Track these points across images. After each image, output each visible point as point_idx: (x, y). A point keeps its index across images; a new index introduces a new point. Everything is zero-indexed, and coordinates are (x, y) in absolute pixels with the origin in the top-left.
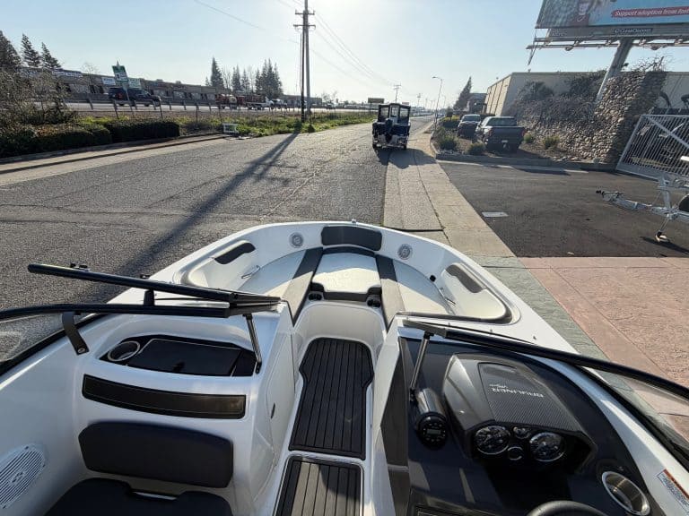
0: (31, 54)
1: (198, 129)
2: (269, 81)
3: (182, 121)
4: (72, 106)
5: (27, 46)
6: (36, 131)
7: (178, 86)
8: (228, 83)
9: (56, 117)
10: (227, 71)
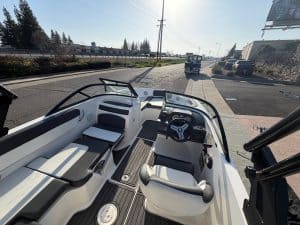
0: (65, 39)
1: (118, 65)
2: (146, 46)
3: (112, 62)
4: (77, 56)
5: (64, 35)
6: (68, 64)
7: (111, 49)
8: (130, 48)
9: (74, 60)
10: (130, 43)
